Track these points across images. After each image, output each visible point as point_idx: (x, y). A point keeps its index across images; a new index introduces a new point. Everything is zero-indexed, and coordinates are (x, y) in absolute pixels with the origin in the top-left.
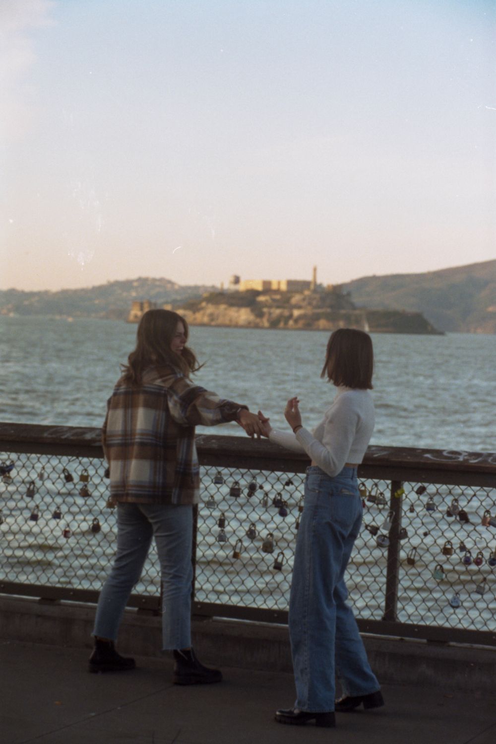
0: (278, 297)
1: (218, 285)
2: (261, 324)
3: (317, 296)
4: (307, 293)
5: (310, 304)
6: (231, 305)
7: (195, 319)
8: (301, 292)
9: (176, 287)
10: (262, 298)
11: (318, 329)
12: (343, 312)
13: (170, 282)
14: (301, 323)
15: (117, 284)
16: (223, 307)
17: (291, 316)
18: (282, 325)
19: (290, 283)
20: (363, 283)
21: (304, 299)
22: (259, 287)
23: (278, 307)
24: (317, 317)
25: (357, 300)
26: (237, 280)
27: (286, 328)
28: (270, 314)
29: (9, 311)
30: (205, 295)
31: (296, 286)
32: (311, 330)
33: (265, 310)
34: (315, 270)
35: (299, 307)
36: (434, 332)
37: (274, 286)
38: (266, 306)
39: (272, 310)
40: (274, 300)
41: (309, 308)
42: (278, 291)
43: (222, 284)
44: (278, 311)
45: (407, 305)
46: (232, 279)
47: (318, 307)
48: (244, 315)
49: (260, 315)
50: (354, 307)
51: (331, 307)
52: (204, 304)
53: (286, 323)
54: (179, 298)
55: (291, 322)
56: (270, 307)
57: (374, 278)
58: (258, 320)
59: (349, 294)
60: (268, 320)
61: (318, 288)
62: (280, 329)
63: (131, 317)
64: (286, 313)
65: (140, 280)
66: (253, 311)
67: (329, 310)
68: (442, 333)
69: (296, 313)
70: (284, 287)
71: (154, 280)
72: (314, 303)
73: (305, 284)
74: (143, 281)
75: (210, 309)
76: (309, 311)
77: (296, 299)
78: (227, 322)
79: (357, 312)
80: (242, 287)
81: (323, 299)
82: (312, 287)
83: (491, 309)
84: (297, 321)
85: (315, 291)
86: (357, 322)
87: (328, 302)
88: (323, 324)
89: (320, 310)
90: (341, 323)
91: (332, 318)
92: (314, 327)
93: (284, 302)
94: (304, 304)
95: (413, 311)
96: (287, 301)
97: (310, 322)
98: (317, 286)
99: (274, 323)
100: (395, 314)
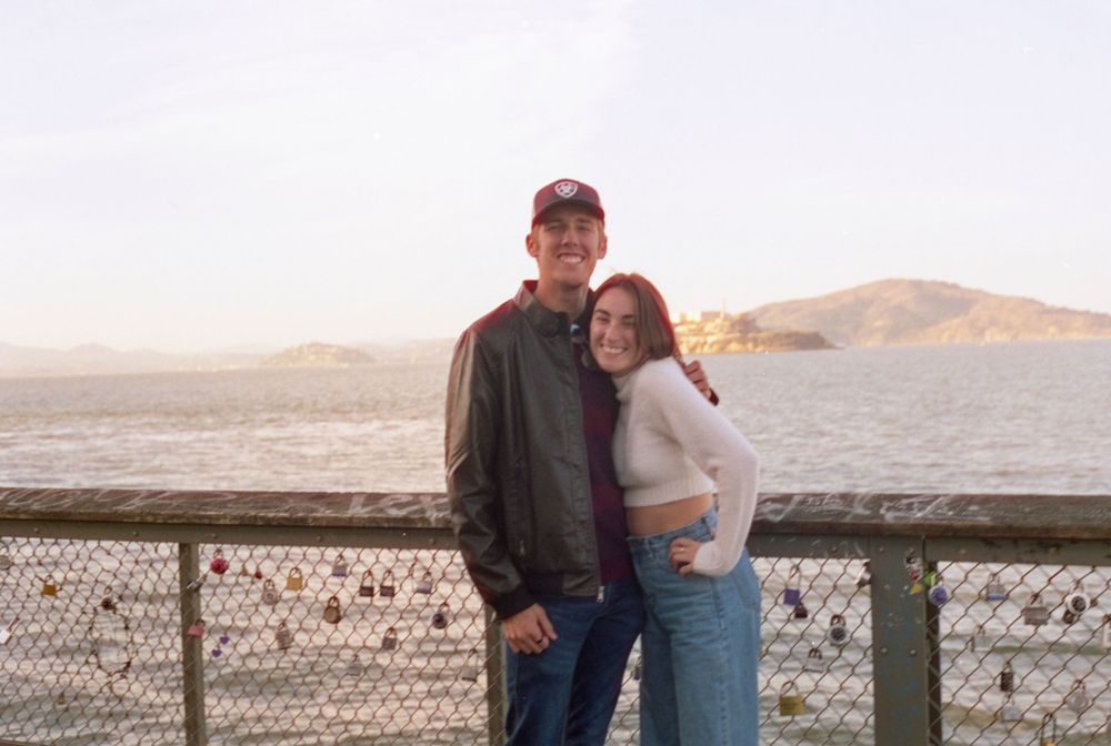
0: (693, 327)
3: (727, 324)
4: (718, 321)
5: (721, 330)
8: (713, 321)
11: (731, 352)
12: (751, 335)
14: (715, 348)
17: (706, 342)
18: (698, 350)
19: (704, 314)
20: (765, 310)
21: (716, 328)
23: (695, 335)
24: (729, 342)
25: (761, 323)
28: (688, 342)
31: (708, 316)
32: (725, 353)
35: (712, 334)
36: (831, 347)
37: (689, 318)
38: (683, 335)
39: (690, 338)
40: (691, 330)
41: (722, 334)
42: (692, 322)
44: (694, 340)
45: (805, 326)
47: (728, 333)
50: (759, 331)
51: (740, 332)
53: (702, 348)
55: (706, 348)
56: (688, 335)
57: (775, 305)
59: (754, 320)
61: (727, 317)
64: (702, 340)
67: (739, 335)
68: (838, 348)
69: (710, 339)
70: (697, 318)
72: (725, 330)
73: (717, 315)
76: (720, 336)
77: (709, 327)
79: (763, 335)
81: (733, 325)
82: (722, 316)
83: (879, 323)
84: (712, 345)
85: (725, 320)
86: (763, 343)
87: (737, 328)
88: (734, 346)
89: (731, 336)
90: (750, 346)
91: (743, 341)
92: (727, 350)
93: (699, 331)
94: (717, 331)
95: (811, 330)
96: (702, 329)
97: (723, 347)
98: (726, 315)
99: (692, 350)
100: (797, 334)
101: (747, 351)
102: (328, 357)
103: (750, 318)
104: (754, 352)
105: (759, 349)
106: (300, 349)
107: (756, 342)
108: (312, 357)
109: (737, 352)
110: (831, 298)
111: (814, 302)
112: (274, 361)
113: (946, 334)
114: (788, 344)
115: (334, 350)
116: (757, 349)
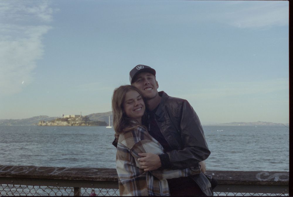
0: (73, 119)
1: (59, 117)
3: (82, 118)
4: (79, 118)
5: (80, 120)
6: (62, 121)
7: (54, 125)
8: (78, 118)
9: (49, 117)
10: (69, 119)
11: (82, 126)
12: (88, 122)
13: (47, 116)
14: (78, 125)
15: (35, 117)
16: (60, 121)
17: (76, 123)
18: (74, 125)
19: (75, 116)
21: (79, 119)
22: (68, 116)
23: (73, 121)
24: (82, 123)
25: (90, 119)
29: (10, 124)
30: (56, 119)
31: (77, 116)
33: (70, 122)
34: (81, 113)
35: (78, 121)
37: (72, 116)
38: (70, 121)
39: (72, 122)
40: (72, 120)
42: (73, 118)
44: (73, 122)
46: (62, 115)
47: (82, 121)
48: (65, 123)
49: (69, 123)
50: (90, 121)
51: (85, 121)
52: (56, 121)
53: (75, 125)
54: (50, 120)
55: (76, 124)
56: (71, 121)
57: (94, 114)
58: (68, 124)
59: (89, 118)
60: (71, 124)
61: (82, 117)
63: (39, 125)
64: (75, 122)
65: (40, 116)
66: (67, 122)
67: (84, 121)
69: (77, 122)
70: (74, 116)
71: (44, 116)
72: (81, 120)
73: (79, 116)
74: (41, 116)
75: (57, 122)
76: (80, 122)
77: (77, 119)
78: (61, 125)
79: (91, 122)
80: (65, 117)
81: (83, 119)
84: (77, 124)
85: (81, 117)
86: (91, 124)
87: (84, 120)
88: (83, 124)
90: (87, 124)
91: (85, 123)
92: (81, 125)
93: (74, 120)
94: (79, 120)
95: (103, 121)
96: (75, 120)
97: (80, 124)
98: (82, 116)
99: (72, 125)
100: (99, 122)
101: (87, 126)
104: (88, 126)
105: (90, 125)
107: (89, 124)
109: (83, 126)
114: (97, 124)
116: (89, 125)
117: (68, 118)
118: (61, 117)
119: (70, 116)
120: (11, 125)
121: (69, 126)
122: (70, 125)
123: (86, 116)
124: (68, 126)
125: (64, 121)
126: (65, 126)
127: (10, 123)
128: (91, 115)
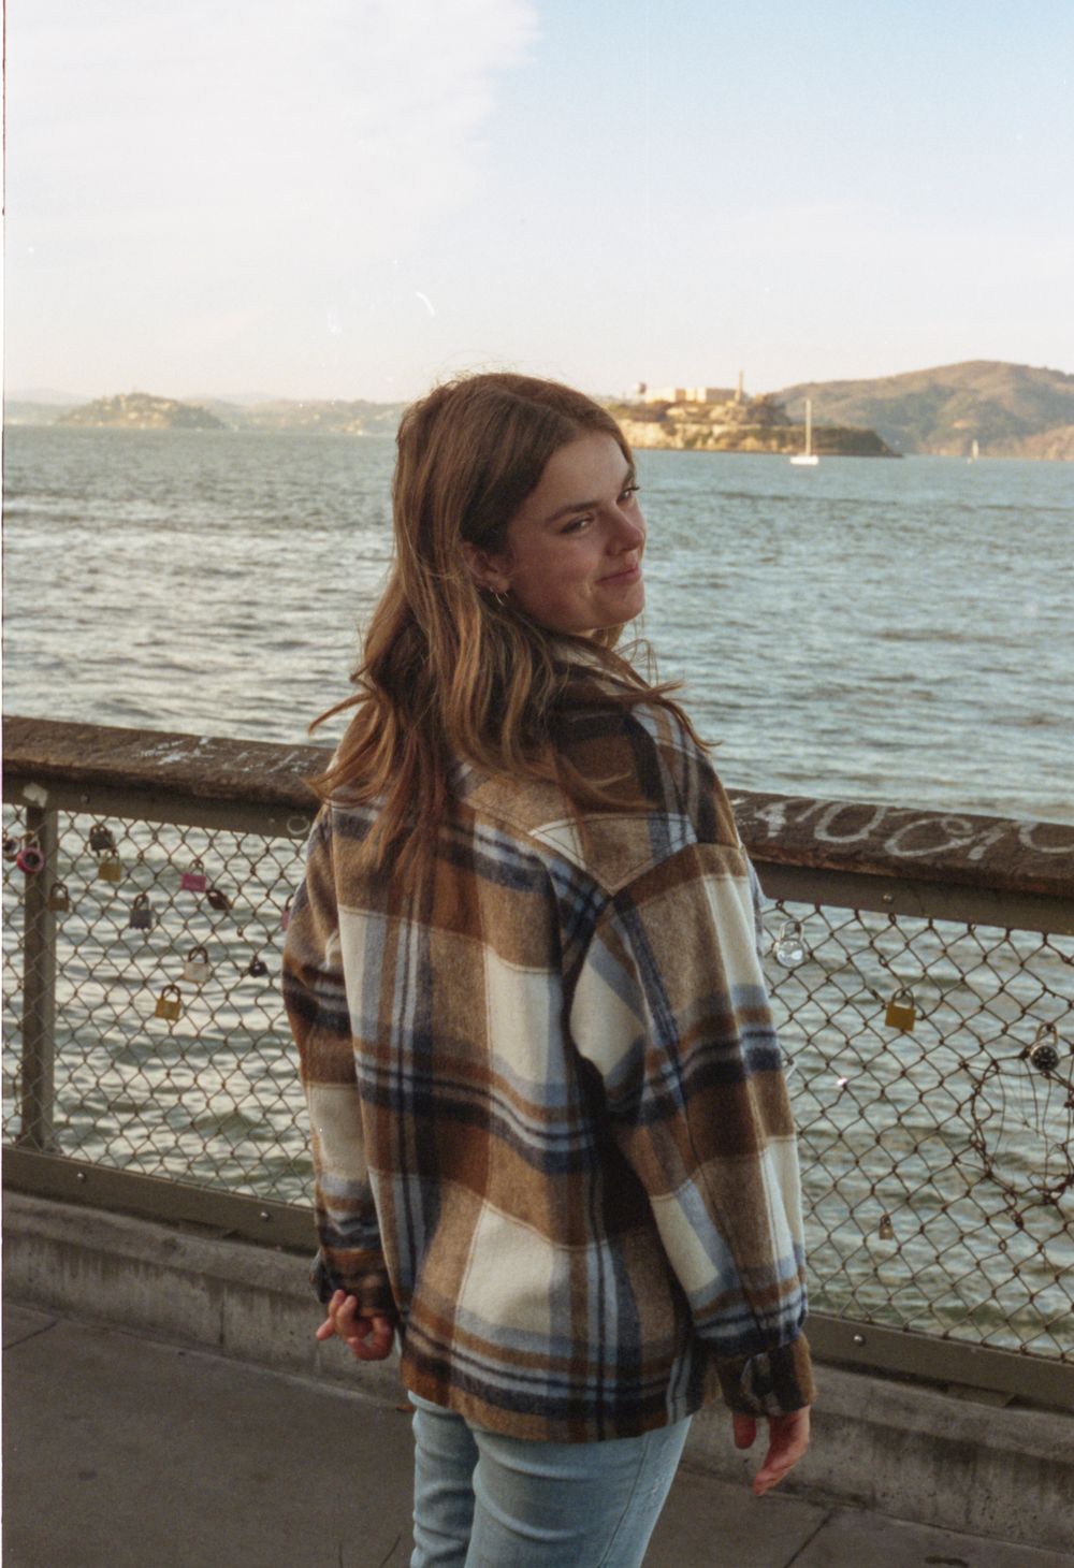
0: (694, 410)
1: (620, 395)
2: (673, 444)
3: (744, 409)
4: (731, 404)
5: (734, 418)
6: (636, 420)
8: (723, 404)
10: (673, 412)
11: (745, 451)
12: (776, 428)
14: (723, 443)
16: (626, 422)
17: (710, 434)
18: (699, 444)
19: (711, 393)
21: (727, 413)
22: (671, 398)
23: (694, 422)
24: (744, 435)
25: (792, 414)
26: (643, 389)
27: (703, 450)
28: (685, 431)
29: (357, 428)
31: (717, 396)
32: (736, 452)
33: (678, 426)
34: (741, 375)
35: (720, 422)
36: (889, 454)
37: (690, 397)
38: (679, 421)
39: (687, 427)
40: (689, 414)
41: (734, 423)
42: (694, 403)
43: (624, 394)
44: (693, 429)
45: (853, 421)
46: (637, 387)
47: (744, 423)
48: (651, 434)
49: (672, 432)
50: (790, 424)
51: (762, 422)
53: (705, 442)
55: (711, 442)
56: (684, 422)
57: (813, 385)
58: (669, 439)
59: (783, 406)
60: (683, 439)
61: (743, 399)
62: (696, 450)
64: (705, 430)
66: (663, 427)
67: (758, 427)
68: (899, 456)
69: (717, 430)
70: (702, 398)
72: (740, 417)
73: (729, 394)
76: (733, 427)
77: (717, 412)
79: (793, 429)
80: (650, 397)
81: (751, 413)
82: (737, 397)
83: (958, 425)
84: (717, 440)
85: (741, 402)
86: (793, 441)
87: (757, 416)
88: (750, 443)
89: (747, 427)
90: (774, 443)
91: (763, 436)
92: (740, 448)
93: (702, 416)
94: (727, 418)
95: (863, 427)
96: (706, 414)
97: (734, 442)
98: (743, 395)
99: (690, 444)
100: (842, 432)
101: (769, 451)
102: (156, 416)
103: (777, 403)
104: (779, 453)
105: (788, 449)
106: (117, 401)
107: (782, 439)
108: (133, 415)
109: (753, 451)
110: (892, 382)
111: (870, 385)
112: (77, 417)
113: (1055, 447)
114: (830, 446)
115: (166, 406)
116: (784, 450)
117: (669, 405)
118: (633, 397)
119: (680, 393)
120: (360, 433)
121: (675, 449)
122: (678, 442)
123: (766, 398)
124: (668, 447)
125: (649, 420)
126: (649, 448)
127: (358, 422)
128: (798, 392)
